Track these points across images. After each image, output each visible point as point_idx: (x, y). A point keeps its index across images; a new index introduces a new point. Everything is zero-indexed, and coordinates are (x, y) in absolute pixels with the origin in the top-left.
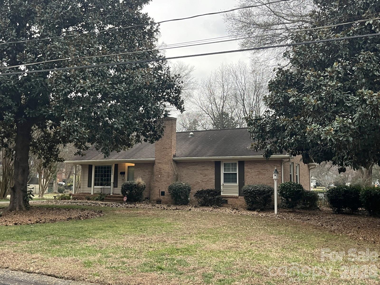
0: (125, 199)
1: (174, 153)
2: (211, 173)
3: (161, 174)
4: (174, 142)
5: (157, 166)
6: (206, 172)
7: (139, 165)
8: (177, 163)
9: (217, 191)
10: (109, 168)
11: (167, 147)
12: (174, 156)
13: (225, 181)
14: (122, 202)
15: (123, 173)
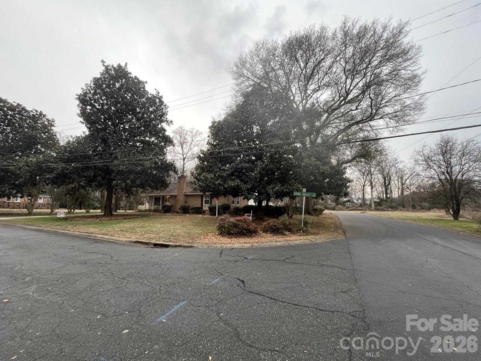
0: (163, 211)
1: (185, 191)
2: (199, 200)
3: (179, 200)
4: (185, 187)
5: (178, 197)
6: (198, 200)
7: (172, 196)
8: (186, 196)
9: (202, 208)
10: (160, 198)
11: (182, 189)
12: (185, 193)
13: (205, 203)
14: (161, 212)
15: (166, 200)
